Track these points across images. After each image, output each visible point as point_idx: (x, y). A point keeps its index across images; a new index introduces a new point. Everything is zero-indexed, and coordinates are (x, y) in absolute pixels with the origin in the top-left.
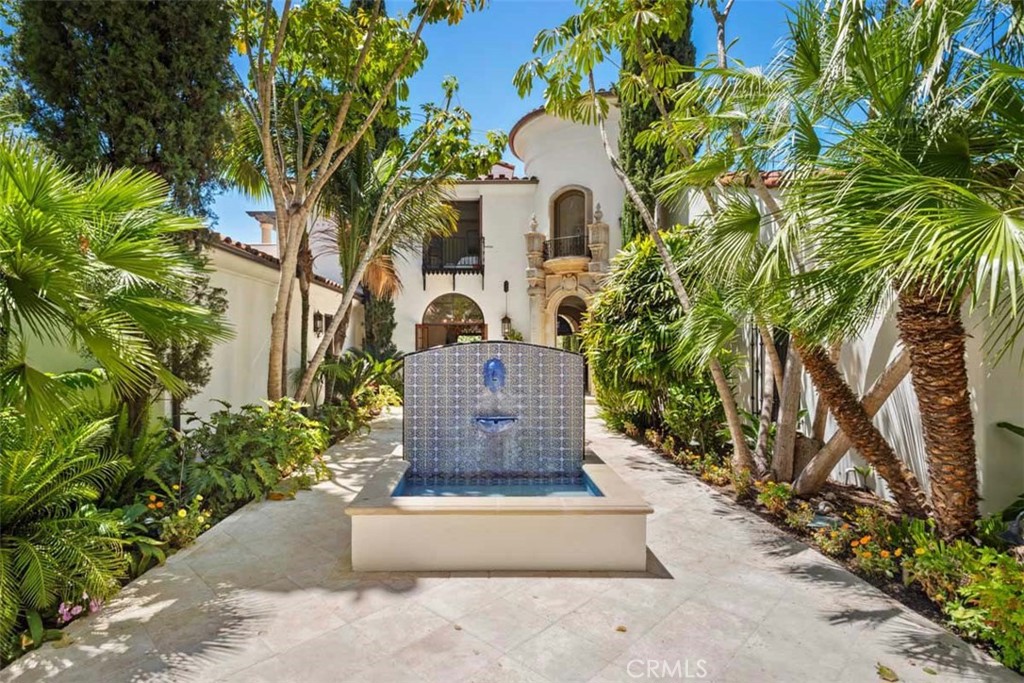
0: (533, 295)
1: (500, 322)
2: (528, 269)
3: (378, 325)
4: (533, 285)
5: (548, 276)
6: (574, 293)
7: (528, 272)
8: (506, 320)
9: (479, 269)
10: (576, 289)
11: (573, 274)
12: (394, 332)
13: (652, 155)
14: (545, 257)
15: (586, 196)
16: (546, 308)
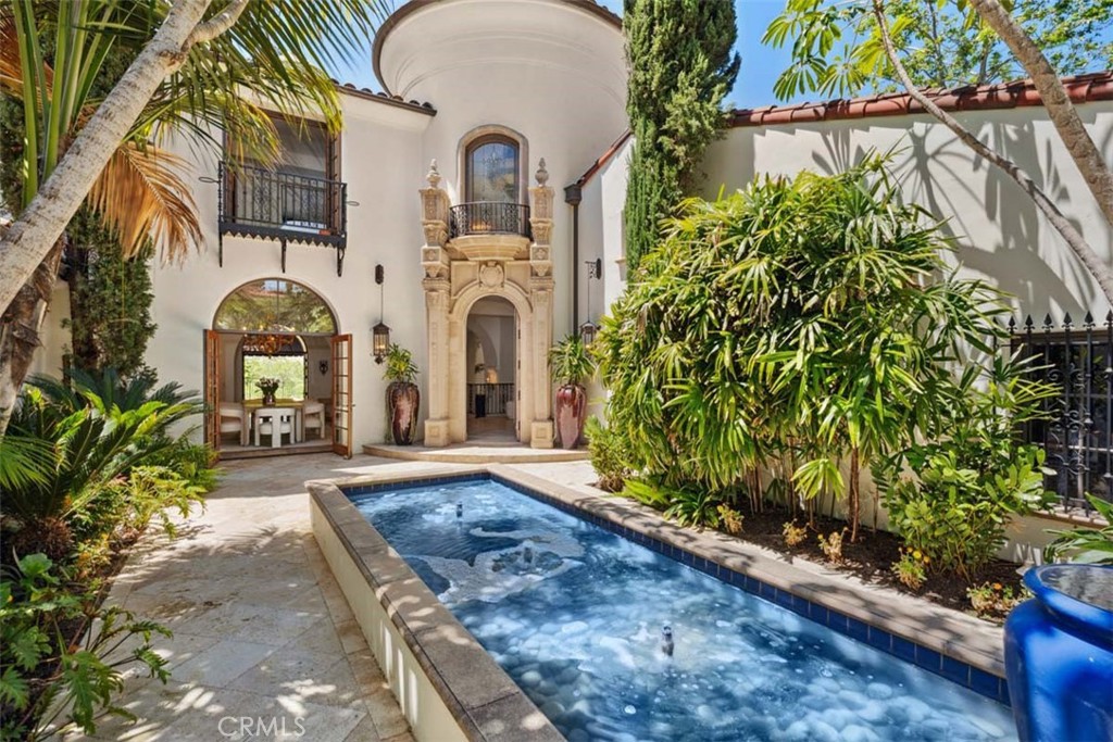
0: (433, 290)
1: (372, 333)
2: (426, 246)
3: (111, 326)
4: (433, 274)
5: (455, 263)
6: (499, 292)
7: (427, 252)
8: (380, 329)
9: (335, 238)
10: (502, 285)
11: (497, 263)
12: (150, 342)
13: (705, 65)
14: (453, 230)
15: (521, 146)
16: (450, 312)
